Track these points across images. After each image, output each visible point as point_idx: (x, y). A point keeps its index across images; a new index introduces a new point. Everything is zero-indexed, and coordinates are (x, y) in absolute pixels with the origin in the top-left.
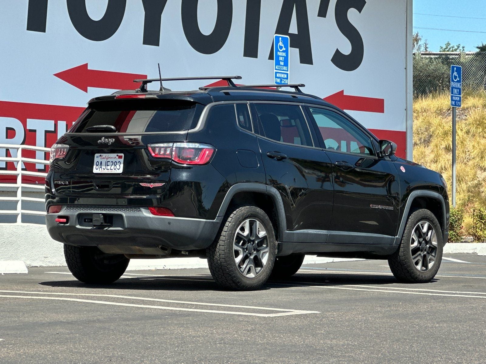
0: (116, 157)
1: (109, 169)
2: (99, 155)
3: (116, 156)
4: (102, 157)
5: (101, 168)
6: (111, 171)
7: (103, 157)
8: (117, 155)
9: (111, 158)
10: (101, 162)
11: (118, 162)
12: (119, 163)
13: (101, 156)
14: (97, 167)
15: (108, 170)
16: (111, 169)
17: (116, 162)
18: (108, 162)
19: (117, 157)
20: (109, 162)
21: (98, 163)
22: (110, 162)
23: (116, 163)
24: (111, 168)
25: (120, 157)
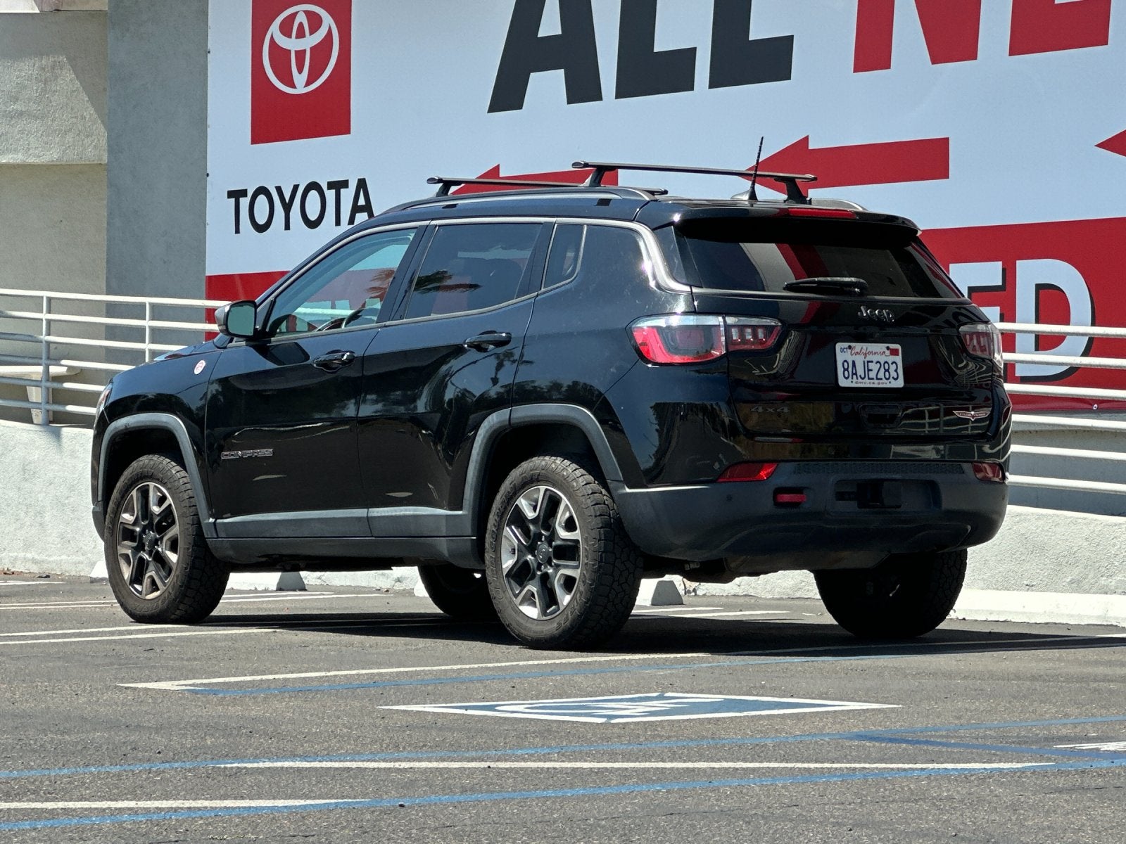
0: (884, 352)
1: (873, 379)
2: (847, 346)
3: (885, 350)
4: (853, 352)
5: (855, 376)
6: (879, 384)
7: (856, 351)
8: (888, 348)
9: (875, 353)
10: (854, 362)
11: (892, 364)
12: (894, 364)
13: (850, 347)
14: (846, 372)
15: (872, 381)
16: (877, 379)
17: (886, 362)
18: (868, 362)
19: (888, 352)
20: (872, 362)
21: (846, 364)
22: (875, 362)
23: (886, 365)
24: (879, 377)
25: (894, 352)
